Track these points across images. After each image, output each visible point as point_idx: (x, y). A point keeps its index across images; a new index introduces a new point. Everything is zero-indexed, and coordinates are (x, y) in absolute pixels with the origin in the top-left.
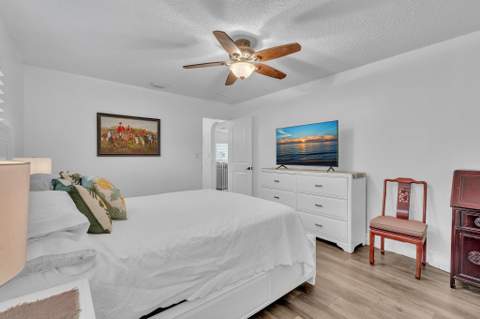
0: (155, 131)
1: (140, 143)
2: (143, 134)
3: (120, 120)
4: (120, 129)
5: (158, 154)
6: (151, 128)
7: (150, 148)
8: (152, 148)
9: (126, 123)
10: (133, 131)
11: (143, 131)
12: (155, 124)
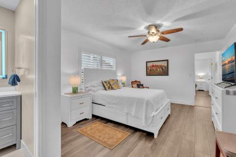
0: (166, 65)
1: (160, 71)
2: (161, 67)
3: (152, 63)
4: (153, 66)
5: (168, 75)
6: (165, 64)
7: (164, 72)
8: (165, 72)
9: (155, 64)
10: (157, 66)
11: (161, 66)
12: (166, 62)
